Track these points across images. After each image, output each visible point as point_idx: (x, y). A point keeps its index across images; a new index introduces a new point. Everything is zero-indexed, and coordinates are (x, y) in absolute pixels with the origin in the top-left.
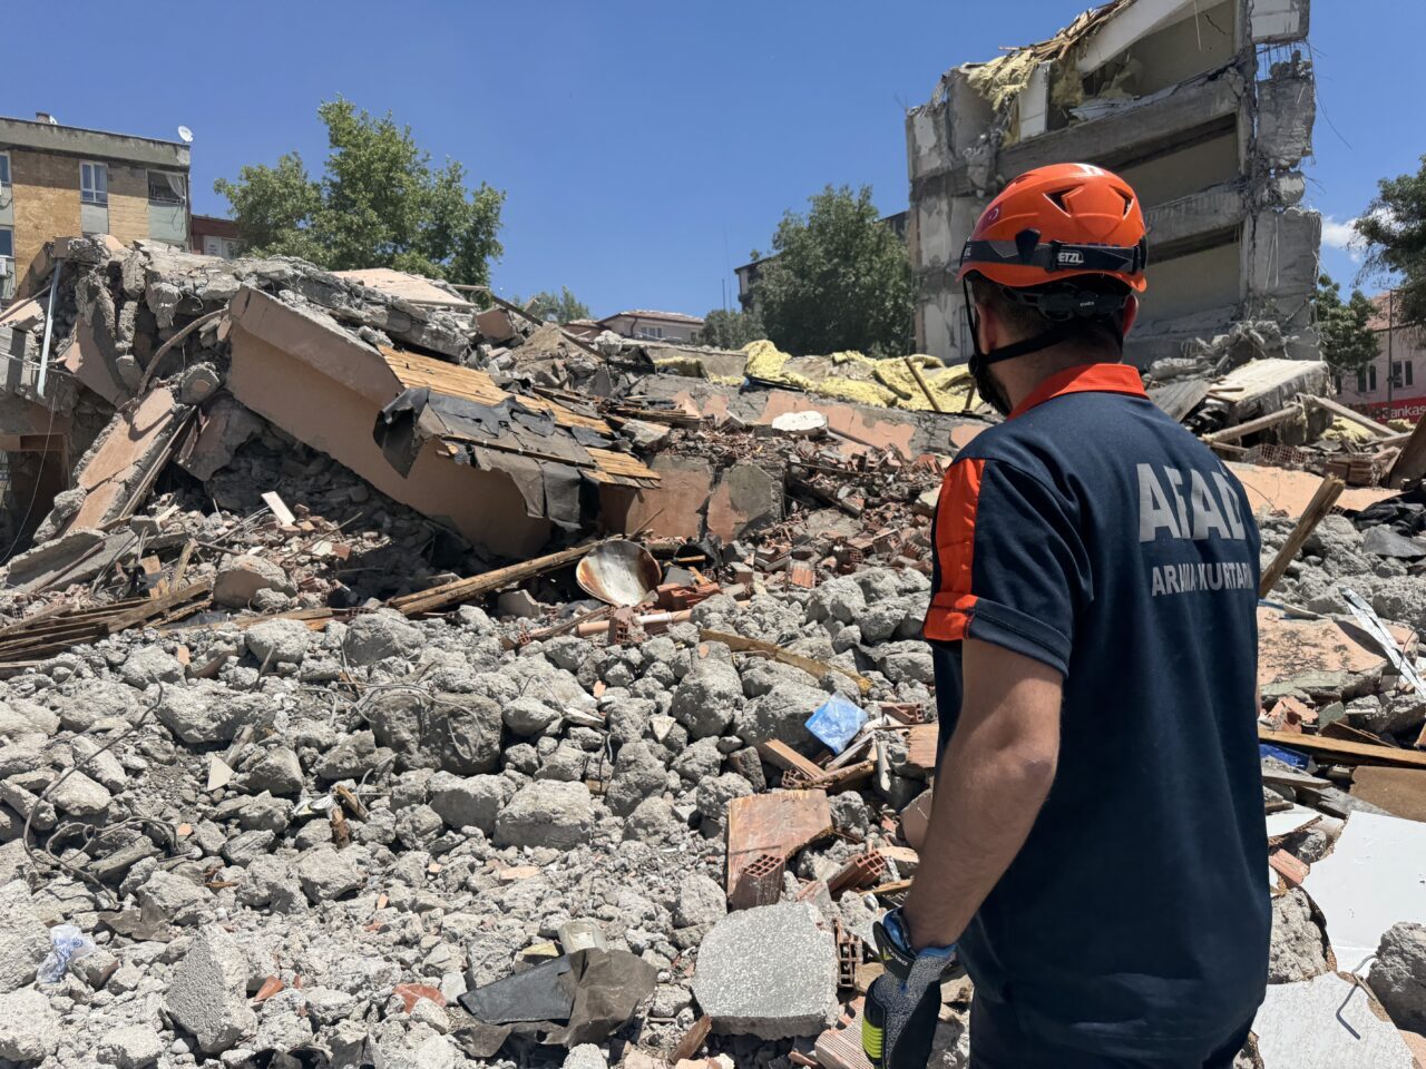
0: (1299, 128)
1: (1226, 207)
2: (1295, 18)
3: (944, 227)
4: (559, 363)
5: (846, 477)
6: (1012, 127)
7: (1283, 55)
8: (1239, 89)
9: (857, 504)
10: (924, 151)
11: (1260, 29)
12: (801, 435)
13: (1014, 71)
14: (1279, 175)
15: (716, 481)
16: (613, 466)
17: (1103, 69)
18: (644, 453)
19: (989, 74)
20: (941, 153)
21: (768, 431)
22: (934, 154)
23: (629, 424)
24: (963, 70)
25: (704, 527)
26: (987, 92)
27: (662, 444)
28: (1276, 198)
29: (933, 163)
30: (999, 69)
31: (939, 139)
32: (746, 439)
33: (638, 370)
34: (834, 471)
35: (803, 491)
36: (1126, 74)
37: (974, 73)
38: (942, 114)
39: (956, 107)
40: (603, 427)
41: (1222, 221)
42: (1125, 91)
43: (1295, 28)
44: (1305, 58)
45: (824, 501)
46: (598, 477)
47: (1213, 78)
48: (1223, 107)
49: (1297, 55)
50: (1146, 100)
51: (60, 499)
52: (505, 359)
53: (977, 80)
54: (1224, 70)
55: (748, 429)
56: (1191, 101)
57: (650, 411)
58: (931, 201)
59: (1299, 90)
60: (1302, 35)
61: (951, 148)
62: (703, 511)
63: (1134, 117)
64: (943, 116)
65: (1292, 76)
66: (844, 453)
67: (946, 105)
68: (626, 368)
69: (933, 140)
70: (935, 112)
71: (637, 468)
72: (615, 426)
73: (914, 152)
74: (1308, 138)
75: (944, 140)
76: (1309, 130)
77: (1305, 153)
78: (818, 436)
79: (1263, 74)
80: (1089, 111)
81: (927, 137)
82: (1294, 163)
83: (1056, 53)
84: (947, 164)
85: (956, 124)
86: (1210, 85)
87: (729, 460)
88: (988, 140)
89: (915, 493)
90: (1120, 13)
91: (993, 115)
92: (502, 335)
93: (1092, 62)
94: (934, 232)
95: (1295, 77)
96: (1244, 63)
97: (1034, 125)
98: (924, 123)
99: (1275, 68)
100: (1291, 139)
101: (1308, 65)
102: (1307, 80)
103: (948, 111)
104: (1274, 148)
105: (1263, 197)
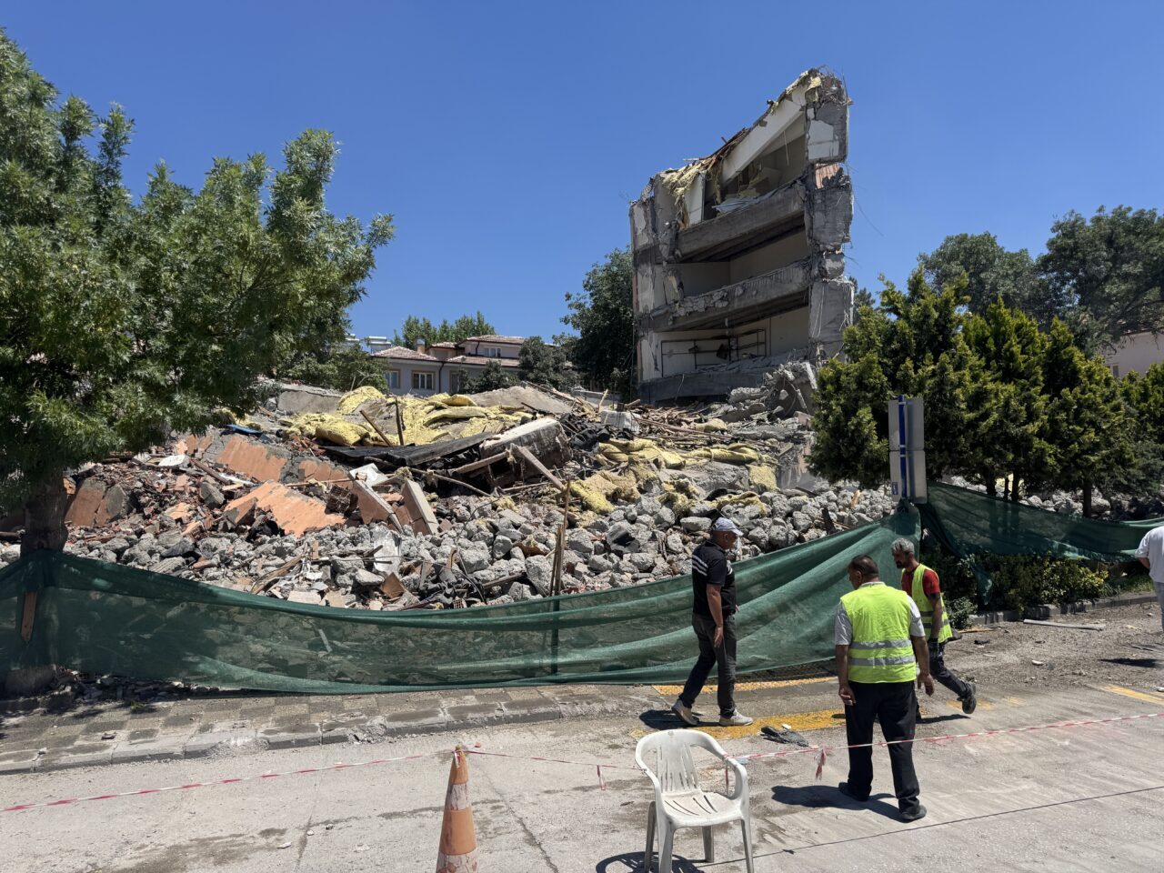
0: (840, 224)
1: (794, 279)
2: (836, 146)
3: (650, 284)
6: (684, 218)
7: (830, 171)
8: (802, 194)
10: (639, 232)
11: (814, 153)
13: (689, 176)
14: (827, 256)
15: (105, 495)
17: (743, 174)
19: (676, 178)
20: (648, 234)
22: (645, 234)
24: (663, 175)
26: (672, 191)
28: (823, 273)
29: (644, 240)
30: (682, 175)
31: (648, 222)
36: (757, 180)
37: (668, 177)
38: (649, 205)
41: (794, 288)
42: (758, 191)
43: (836, 153)
44: (845, 174)
47: (791, 187)
48: (795, 208)
49: (841, 171)
50: (757, 200)
53: (669, 182)
56: (779, 203)
58: (643, 267)
59: (840, 196)
60: (842, 157)
61: (655, 230)
62: (96, 512)
63: (751, 211)
64: (649, 209)
65: (839, 185)
67: (652, 200)
69: (644, 224)
70: (644, 204)
73: (634, 231)
74: (847, 230)
75: (651, 225)
76: (848, 224)
77: (844, 240)
79: (819, 185)
80: (725, 208)
81: (641, 224)
82: (838, 248)
83: (708, 166)
84: (651, 242)
85: (659, 215)
86: (789, 192)
88: (670, 226)
90: (742, 138)
91: (675, 207)
93: (732, 169)
94: (645, 289)
95: (839, 187)
96: (807, 179)
97: (696, 217)
98: (639, 212)
99: (825, 181)
100: (835, 231)
101: (847, 178)
102: (847, 188)
103: (653, 204)
104: (823, 238)
105: (816, 271)
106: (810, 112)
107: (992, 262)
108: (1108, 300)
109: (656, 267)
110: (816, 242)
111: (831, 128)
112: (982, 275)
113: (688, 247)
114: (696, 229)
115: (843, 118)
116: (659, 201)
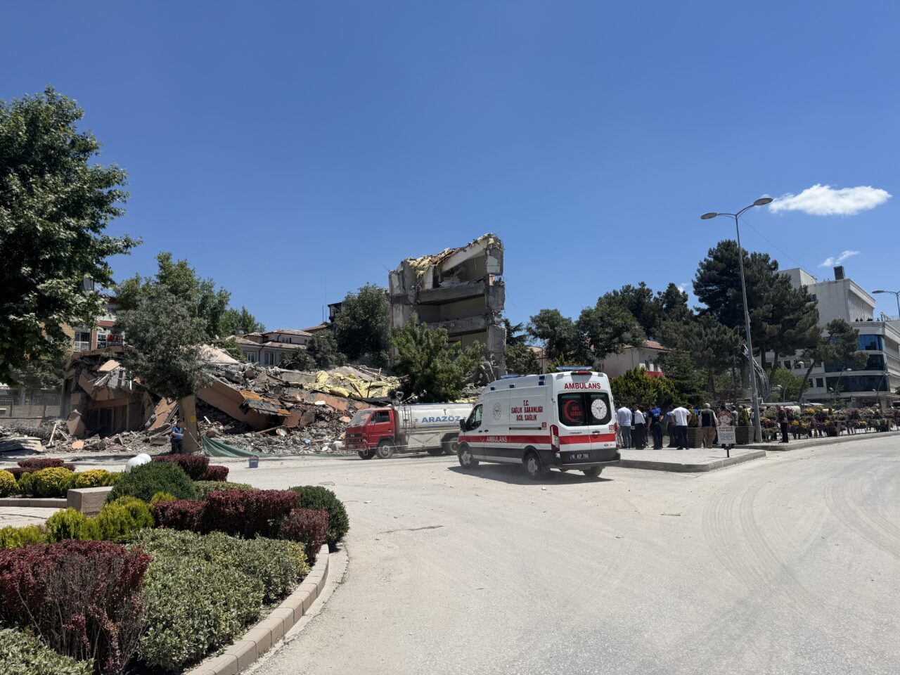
0: (500, 302)
1: (481, 323)
2: (499, 268)
3: (401, 314)
4: (267, 385)
5: (327, 415)
6: (422, 285)
7: (495, 278)
8: (484, 287)
9: (328, 420)
10: (395, 287)
11: (489, 270)
12: (320, 406)
13: (424, 265)
14: (495, 315)
15: (302, 415)
16: (282, 412)
17: (452, 269)
18: (288, 409)
19: (416, 265)
20: (400, 289)
21: (314, 405)
22: (398, 289)
23: (285, 403)
24: (408, 261)
25: (299, 424)
26: (415, 270)
27: (292, 407)
28: (494, 323)
29: (398, 292)
30: (420, 263)
31: (400, 283)
32: (308, 407)
33: (286, 387)
34: (325, 413)
35: (319, 417)
36: (458, 272)
37: (412, 262)
38: (401, 275)
39: (406, 273)
40: (280, 404)
41: (480, 327)
42: (458, 278)
43: (499, 271)
44: (502, 280)
45: (323, 419)
46: (279, 414)
47: (478, 282)
48: (481, 292)
49: (500, 279)
50: (461, 284)
51: (153, 417)
52: (253, 383)
53: (412, 266)
54: (480, 280)
55: (310, 404)
56: (473, 288)
57: (290, 400)
58: (397, 305)
59: (500, 290)
60: (501, 273)
61: (404, 287)
62: (299, 421)
63: (458, 289)
64: (401, 276)
65: (499, 285)
66: (327, 410)
67: (402, 272)
68: (284, 386)
69: (398, 284)
70: (398, 274)
71: (287, 412)
72: (282, 403)
73: (392, 285)
74: (503, 305)
75: (401, 284)
76: (503, 302)
77: (502, 309)
78: (324, 406)
79: (491, 284)
80: (445, 284)
81: (396, 284)
82: (499, 312)
83: (436, 263)
84: (402, 293)
85: (406, 279)
86: (477, 284)
87: (305, 411)
88: (414, 288)
89: (338, 418)
90: (454, 255)
91: (417, 280)
92: (251, 376)
93: (447, 267)
94: (398, 316)
95: (500, 286)
96: (486, 279)
97: (429, 285)
98: (395, 277)
99: (494, 282)
100: (498, 304)
101: (503, 282)
102: (503, 287)
103: (403, 274)
104: (494, 307)
105: (490, 321)
106: (488, 252)
107: (558, 323)
108: (601, 340)
109: (405, 306)
110: (490, 309)
111: (496, 260)
112: (556, 328)
113: (424, 299)
114: (428, 291)
115: (502, 256)
116: (407, 273)
